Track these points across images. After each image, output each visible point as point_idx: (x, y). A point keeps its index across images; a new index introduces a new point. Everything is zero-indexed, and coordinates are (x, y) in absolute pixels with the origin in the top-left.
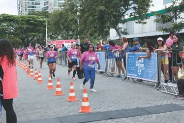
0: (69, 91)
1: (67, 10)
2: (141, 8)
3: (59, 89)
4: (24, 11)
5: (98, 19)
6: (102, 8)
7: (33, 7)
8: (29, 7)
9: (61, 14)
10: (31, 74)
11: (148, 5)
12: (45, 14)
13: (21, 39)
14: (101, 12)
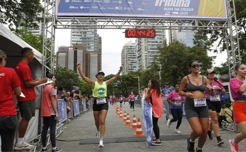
0: (132, 121)
1: (152, 70)
2: (205, 65)
3: (129, 121)
4: (126, 73)
5: (173, 74)
6: (174, 66)
7: (131, 69)
8: (129, 69)
9: (148, 72)
10: (118, 112)
11: (211, 63)
12: (138, 73)
13: (123, 91)
14: (174, 69)
